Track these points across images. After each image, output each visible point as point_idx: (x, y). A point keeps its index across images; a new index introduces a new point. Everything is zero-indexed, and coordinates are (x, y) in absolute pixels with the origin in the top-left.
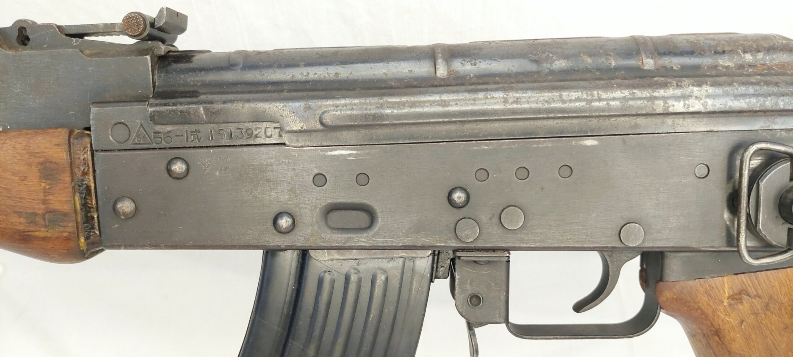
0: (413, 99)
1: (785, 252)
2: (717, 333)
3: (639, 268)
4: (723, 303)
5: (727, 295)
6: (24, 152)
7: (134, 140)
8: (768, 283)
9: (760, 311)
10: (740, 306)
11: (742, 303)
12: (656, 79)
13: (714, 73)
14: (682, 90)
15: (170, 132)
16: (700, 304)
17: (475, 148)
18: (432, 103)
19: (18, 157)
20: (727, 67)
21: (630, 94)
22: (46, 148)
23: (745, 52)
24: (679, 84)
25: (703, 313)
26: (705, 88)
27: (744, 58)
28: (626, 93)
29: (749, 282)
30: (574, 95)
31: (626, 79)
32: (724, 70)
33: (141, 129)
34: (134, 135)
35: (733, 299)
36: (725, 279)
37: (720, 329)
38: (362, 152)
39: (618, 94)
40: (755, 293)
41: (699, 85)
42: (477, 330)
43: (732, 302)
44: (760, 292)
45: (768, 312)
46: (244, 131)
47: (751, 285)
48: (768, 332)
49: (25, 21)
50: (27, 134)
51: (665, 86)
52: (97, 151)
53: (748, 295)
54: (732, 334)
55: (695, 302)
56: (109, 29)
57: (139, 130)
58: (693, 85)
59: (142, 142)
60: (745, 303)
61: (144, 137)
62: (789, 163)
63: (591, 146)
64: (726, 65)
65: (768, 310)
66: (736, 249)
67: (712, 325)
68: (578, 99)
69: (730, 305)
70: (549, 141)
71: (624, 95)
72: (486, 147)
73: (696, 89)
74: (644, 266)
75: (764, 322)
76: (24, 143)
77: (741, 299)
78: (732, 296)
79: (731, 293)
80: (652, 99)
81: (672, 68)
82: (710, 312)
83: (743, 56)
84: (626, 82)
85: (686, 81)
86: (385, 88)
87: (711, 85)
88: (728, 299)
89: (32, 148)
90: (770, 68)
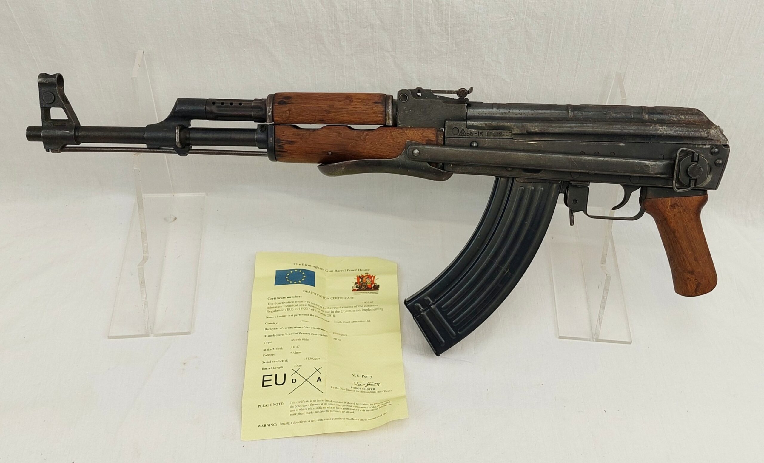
0: (561, 125)
1: (688, 188)
2: (665, 219)
3: (639, 196)
4: (668, 208)
5: (669, 205)
6: (421, 136)
7: (460, 134)
8: (685, 201)
9: (682, 212)
10: (674, 210)
11: (675, 208)
12: (647, 123)
13: (669, 122)
14: (655, 128)
15: (473, 132)
16: (660, 208)
17: (581, 144)
18: (567, 127)
19: (419, 137)
20: (674, 120)
21: (637, 128)
22: (429, 135)
23: (682, 115)
24: (655, 125)
25: (660, 211)
26: (664, 127)
27: (681, 117)
28: (636, 127)
29: (678, 201)
30: (617, 127)
31: (636, 123)
32: (673, 121)
33: (463, 130)
34: (460, 132)
35: (672, 207)
36: (669, 199)
37: (666, 218)
38: (539, 143)
39: (633, 128)
40: (680, 205)
41: (662, 126)
42: (575, 214)
43: (672, 208)
44: (682, 204)
45: (685, 213)
46: (499, 133)
47: (679, 201)
48: (684, 220)
49: (421, 88)
50: (422, 129)
51: (650, 126)
52: (446, 137)
53: (678, 206)
54: (671, 220)
55: (657, 207)
56: (450, 92)
57: (462, 130)
58: (660, 126)
59: (462, 135)
60: (676, 208)
61: (463, 133)
62: (691, 156)
63: (622, 146)
64: (674, 119)
65: (685, 212)
66: (672, 187)
67: (664, 217)
68: (619, 129)
69: (670, 209)
70: (607, 143)
71: (635, 128)
72: (585, 144)
73: (660, 128)
74: (641, 196)
75: (683, 216)
76: (422, 132)
77: (675, 207)
78: (671, 205)
79: (671, 204)
80: (645, 130)
81: (654, 119)
82: (663, 211)
83: (681, 116)
84: (636, 124)
85: (658, 125)
86: (550, 120)
87: (666, 127)
88: (670, 206)
89: (424, 134)
90: (690, 121)
